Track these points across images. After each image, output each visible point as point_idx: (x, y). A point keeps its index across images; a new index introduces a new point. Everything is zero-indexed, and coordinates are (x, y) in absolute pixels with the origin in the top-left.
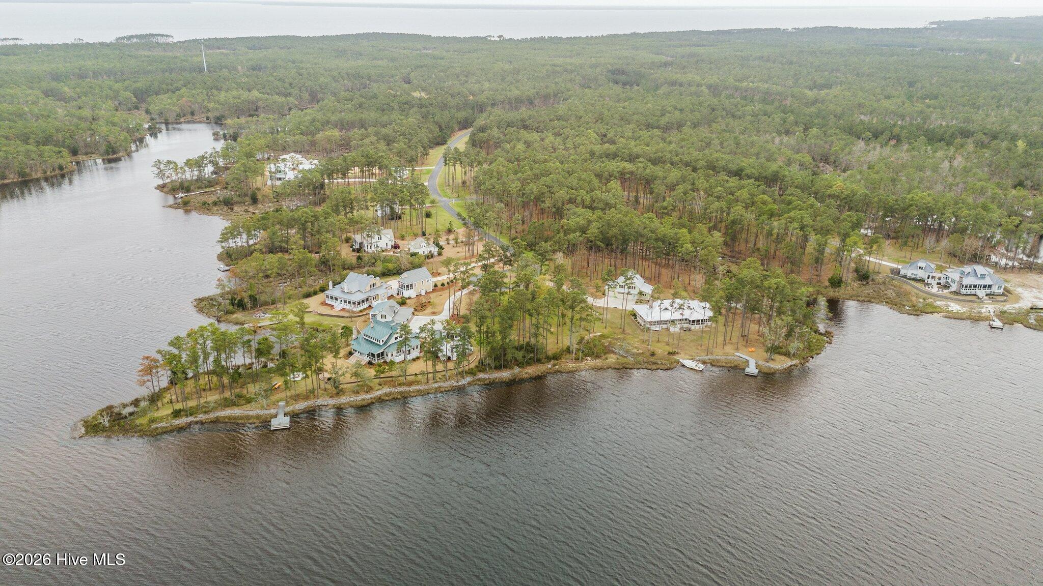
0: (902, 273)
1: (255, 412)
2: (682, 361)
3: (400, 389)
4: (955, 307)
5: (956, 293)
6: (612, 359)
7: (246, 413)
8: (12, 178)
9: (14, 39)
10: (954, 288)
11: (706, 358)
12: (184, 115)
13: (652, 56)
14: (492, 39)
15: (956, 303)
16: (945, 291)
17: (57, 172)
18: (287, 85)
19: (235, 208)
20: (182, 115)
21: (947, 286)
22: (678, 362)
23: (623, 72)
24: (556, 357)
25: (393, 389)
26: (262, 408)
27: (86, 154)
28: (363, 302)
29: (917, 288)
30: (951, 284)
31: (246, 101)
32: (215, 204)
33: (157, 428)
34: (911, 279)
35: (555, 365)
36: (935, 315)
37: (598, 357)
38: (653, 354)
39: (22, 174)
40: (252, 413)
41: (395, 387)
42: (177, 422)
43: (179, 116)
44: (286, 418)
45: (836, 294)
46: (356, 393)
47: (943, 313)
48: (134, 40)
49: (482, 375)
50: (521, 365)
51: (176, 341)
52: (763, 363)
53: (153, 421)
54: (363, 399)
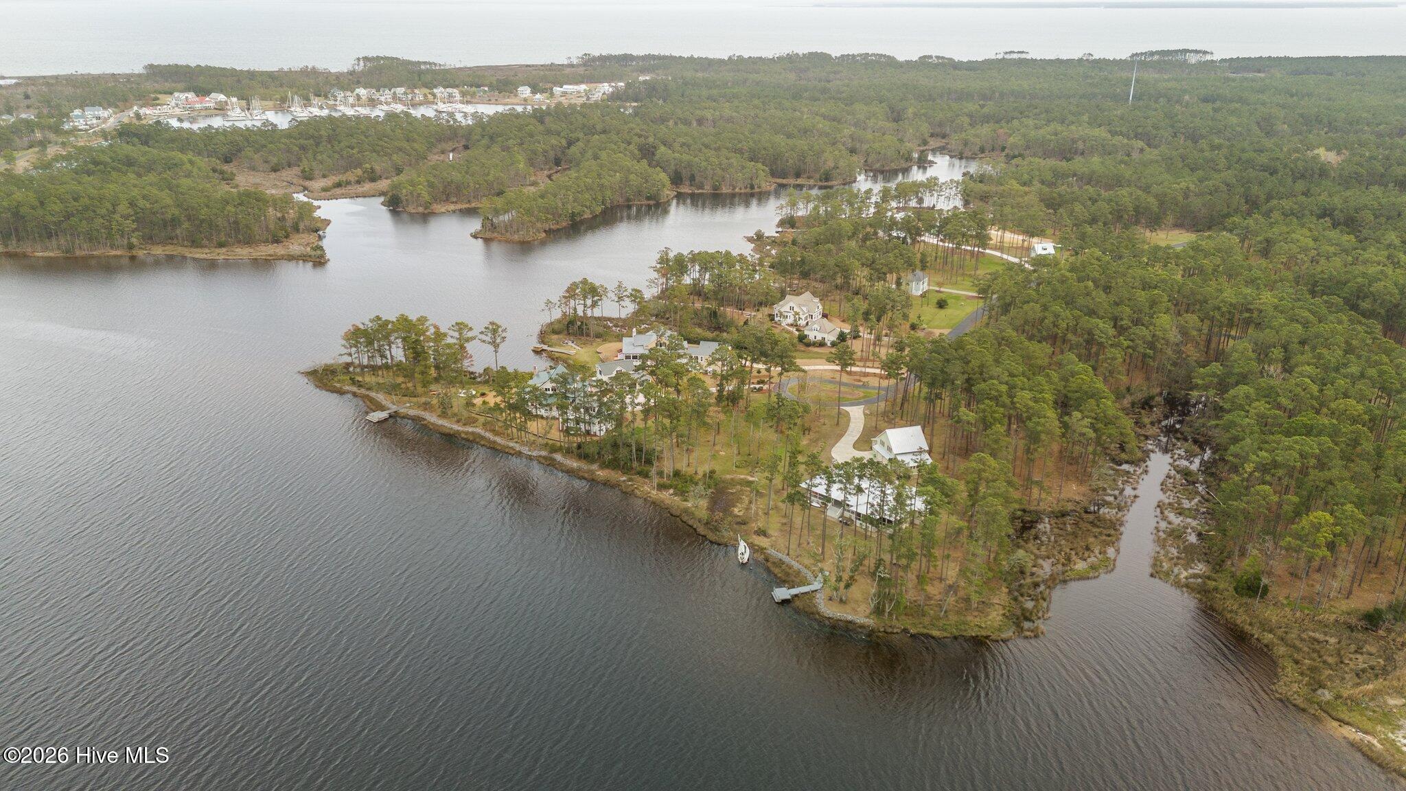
1: (386, 403)
2: (741, 542)
6: (690, 504)
7: (383, 401)
11: (780, 555)
17: (748, 190)
26: (393, 401)
35: (630, 481)
36: (1346, 730)
38: (742, 523)
39: (715, 187)
40: (384, 403)
41: (486, 430)
42: (347, 388)
43: (982, 150)
44: (384, 415)
45: (1235, 607)
46: (458, 421)
47: (1369, 738)
48: (1156, 57)
49: (558, 456)
50: (603, 465)
51: (379, 320)
52: (821, 599)
53: (339, 381)
54: (451, 428)
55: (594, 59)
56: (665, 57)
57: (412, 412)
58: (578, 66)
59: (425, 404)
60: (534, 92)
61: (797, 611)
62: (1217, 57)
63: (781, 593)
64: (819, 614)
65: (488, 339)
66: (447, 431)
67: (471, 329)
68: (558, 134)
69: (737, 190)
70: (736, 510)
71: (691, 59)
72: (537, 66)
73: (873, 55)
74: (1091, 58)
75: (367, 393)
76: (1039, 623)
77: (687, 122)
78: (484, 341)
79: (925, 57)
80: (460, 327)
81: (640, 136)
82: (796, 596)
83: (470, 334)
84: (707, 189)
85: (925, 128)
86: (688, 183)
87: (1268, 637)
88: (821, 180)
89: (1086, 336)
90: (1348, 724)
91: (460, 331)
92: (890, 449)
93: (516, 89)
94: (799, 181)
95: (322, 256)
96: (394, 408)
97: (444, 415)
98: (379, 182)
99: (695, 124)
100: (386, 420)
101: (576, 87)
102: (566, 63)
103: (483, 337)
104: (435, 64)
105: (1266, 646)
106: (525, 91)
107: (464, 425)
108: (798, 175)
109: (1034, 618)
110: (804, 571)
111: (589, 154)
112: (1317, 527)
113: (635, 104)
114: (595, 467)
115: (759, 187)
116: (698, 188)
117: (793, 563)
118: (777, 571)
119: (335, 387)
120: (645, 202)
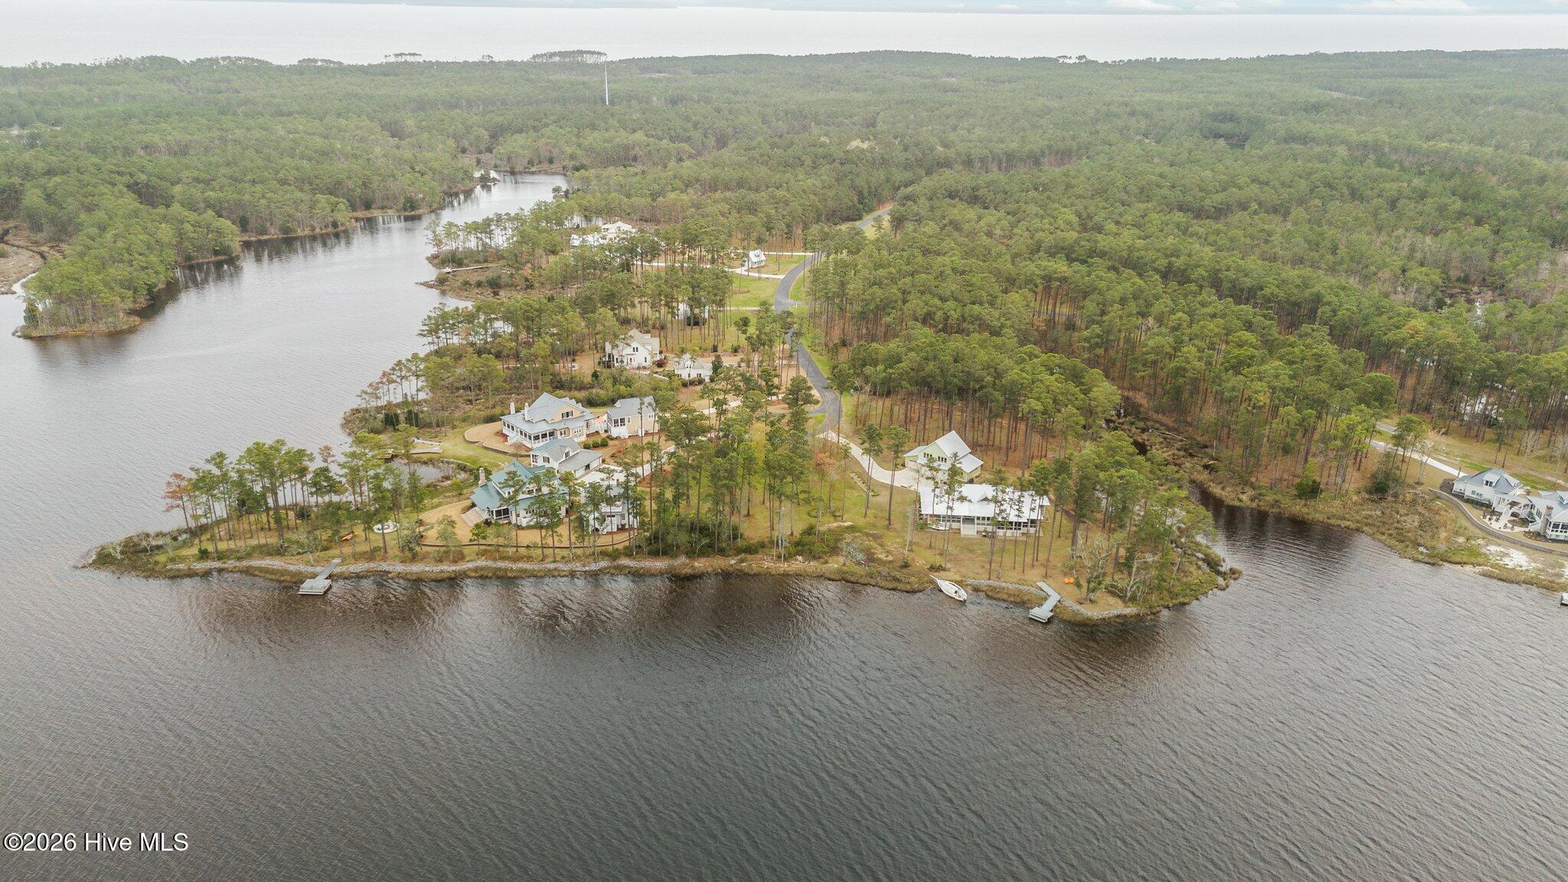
0: (1457, 487)
1: (297, 567)
2: (939, 582)
3: (501, 564)
4: (1518, 559)
5: (1538, 535)
6: (834, 564)
7: (286, 566)
8: (274, 233)
9: (410, 54)
10: (1537, 526)
11: (983, 582)
12: (540, 162)
13: (1317, 91)
14: (1067, 61)
15: (1526, 553)
16: (1517, 529)
17: (330, 229)
18: (689, 126)
19: (502, 293)
20: (536, 162)
21: (1525, 522)
22: (932, 582)
23: (1231, 118)
24: (750, 550)
25: (490, 563)
26: (308, 563)
27: (383, 208)
28: (544, 436)
29: (1469, 519)
30: (1537, 518)
31: (618, 146)
32: (479, 284)
33: (172, 569)
34: (1469, 501)
35: (742, 561)
36: (1468, 568)
37: (815, 558)
38: (906, 566)
39: (286, 230)
41: (494, 560)
42: (199, 566)
43: (530, 163)
44: (322, 582)
45: (1302, 509)
46: (443, 561)
47: (1483, 568)
49: (625, 561)
50: (691, 553)
51: (219, 458)
52: (1071, 604)
53: (172, 560)
54: (442, 571)
61: (1069, 622)
63: (1040, 613)
64: (1089, 619)
69: (317, 230)
70: (882, 557)
76: (1225, 565)
82: (1053, 611)
90: (1465, 564)
92: (942, 459)
94: (374, 213)
96: (319, 569)
97: (414, 558)
107: (455, 562)
109: (1217, 562)
110: (1024, 588)
111: (72, 204)
112: (1351, 428)
114: (683, 559)
115: (343, 225)
116: (262, 234)
117: (1004, 584)
118: (1005, 597)
119: (179, 570)
120: (213, 259)
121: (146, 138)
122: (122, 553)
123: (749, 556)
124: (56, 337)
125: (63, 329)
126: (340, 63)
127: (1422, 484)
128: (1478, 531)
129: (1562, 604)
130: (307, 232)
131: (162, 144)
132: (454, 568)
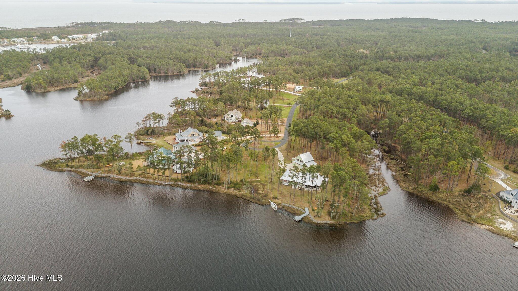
0: (502, 194)
2: (272, 203)
4: (508, 226)
9: (243, 20)
11: (287, 205)
15: (513, 224)
16: (516, 214)
17: (179, 73)
19: (212, 96)
20: (255, 54)
22: (270, 202)
24: (219, 184)
26: (92, 172)
28: (184, 141)
29: (499, 207)
31: (281, 50)
33: (57, 169)
34: (503, 200)
35: (214, 187)
36: (483, 226)
37: (237, 189)
38: (266, 196)
39: (166, 73)
40: (87, 173)
41: (142, 177)
42: (65, 169)
43: (253, 55)
44: (91, 178)
45: (431, 195)
46: (127, 176)
47: (490, 227)
48: (287, 21)
49: (179, 183)
50: (200, 183)
51: (75, 138)
52: (311, 217)
53: (59, 166)
54: (126, 179)
55: (78, 24)
56: (108, 23)
57: (103, 175)
58: (71, 27)
59: (109, 170)
60: (61, 38)
61: (306, 223)
62: (306, 20)
63: (298, 218)
64: (314, 223)
65: (128, 140)
66: (125, 180)
67: (121, 137)
68: (90, 55)
69: (175, 73)
70: (260, 192)
71: (120, 23)
72: (52, 27)
73: (192, 21)
74: (266, 22)
75: (77, 170)
76: (382, 211)
77: (139, 48)
78: (127, 142)
79: (212, 22)
80: (116, 137)
81: (127, 55)
82: (303, 218)
83: (121, 139)
84: (162, 74)
85: (231, 48)
86: (153, 72)
87: (446, 203)
88: (204, 68)
89: (343, 115)
90: (483, 224)
91: (115, 139)
92: (302, 161)
93: (51, 38)
94: (196, 69)
95: (9, 114)
96: (94, 174)
97: (120, 173)
98: (13, 80)
99: (142, 49)
100: (93, 180)
101: (78, 36)
102: (65, 26)
103: (126, 140)
104: (6, 28)
105: (447, 205)
106: (56, 38)
107: (131, 176)
108: (194, 67)
109: (380, 210)
110: (299, 209)
111: (109, 63)
112: (453, 166)
113: (113, 42)
114: (197, 185)
115: (183, 72)
116: (159, 74)
117: (293, 207)
118: (290, 211)
119: (59, 169)
120: (141, 80)
121: (145, 44)
122: (49, 163)
123: (217, 186)
124: (85, 100)
125: (86, 98)
126: (220, 23)
127: (490, 191)
128: (499, 213)
129: (514, 246)
130: (172, 74)
131: (148, 46)
132: (129, 178)
